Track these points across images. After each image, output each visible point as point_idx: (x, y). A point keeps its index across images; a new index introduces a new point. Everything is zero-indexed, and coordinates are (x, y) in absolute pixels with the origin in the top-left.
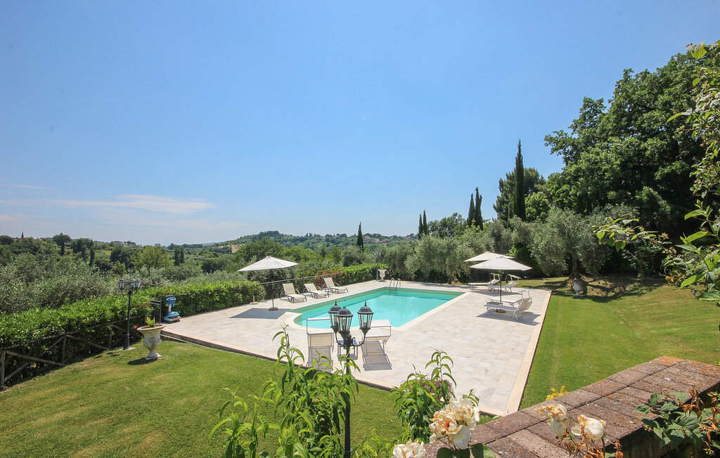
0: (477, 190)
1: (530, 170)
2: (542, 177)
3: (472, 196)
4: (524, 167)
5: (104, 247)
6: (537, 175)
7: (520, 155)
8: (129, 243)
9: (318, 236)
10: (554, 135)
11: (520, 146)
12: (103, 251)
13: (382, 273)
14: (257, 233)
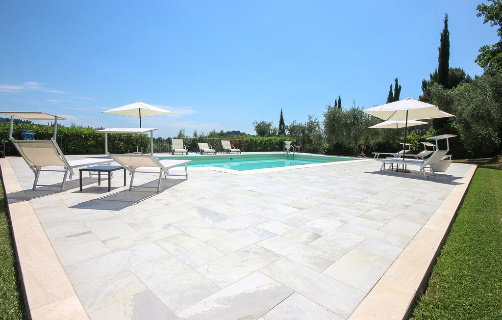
0: (396, 81)
1: (456, 70)
2: (468, 76)
3: (391, 87)
4: (449, 67)
6: (463, 74)
13: (288, 144)
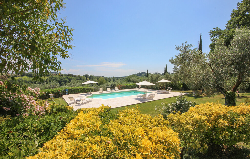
5: (96, 78)
7: (201, 40)
8: (103, 76)
9: (159, 73)
10: (213, 30)
11: (201, 36)
12: (96, 79)
13: (140, 86)
14: (138, 73)
